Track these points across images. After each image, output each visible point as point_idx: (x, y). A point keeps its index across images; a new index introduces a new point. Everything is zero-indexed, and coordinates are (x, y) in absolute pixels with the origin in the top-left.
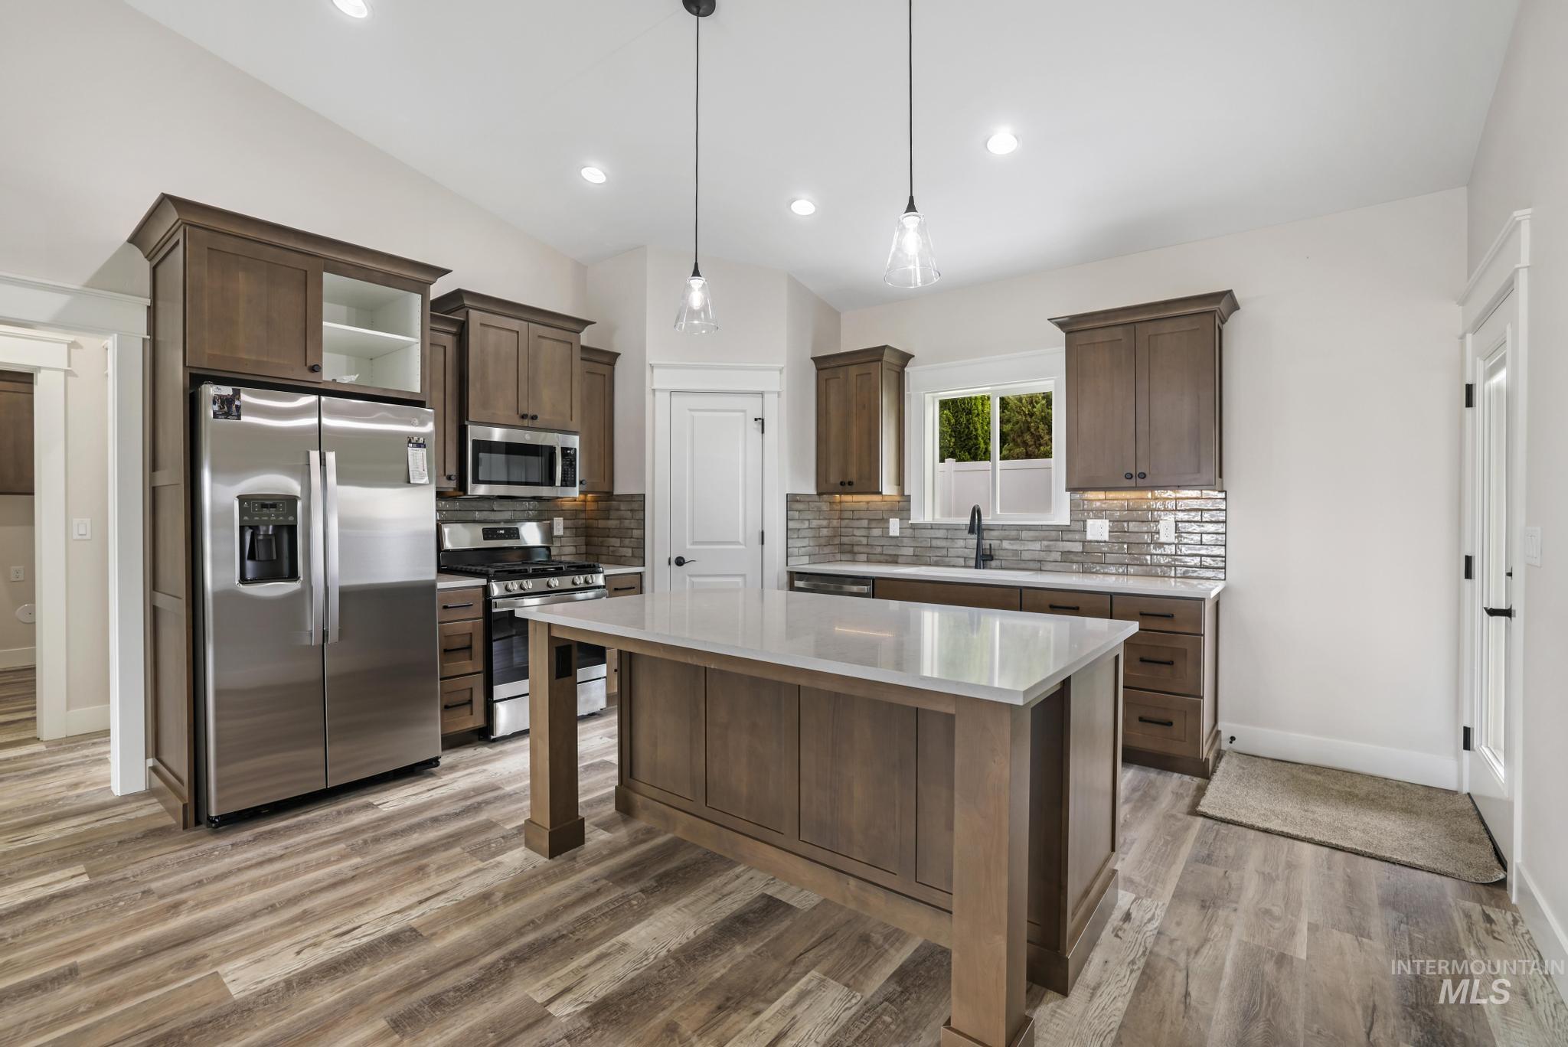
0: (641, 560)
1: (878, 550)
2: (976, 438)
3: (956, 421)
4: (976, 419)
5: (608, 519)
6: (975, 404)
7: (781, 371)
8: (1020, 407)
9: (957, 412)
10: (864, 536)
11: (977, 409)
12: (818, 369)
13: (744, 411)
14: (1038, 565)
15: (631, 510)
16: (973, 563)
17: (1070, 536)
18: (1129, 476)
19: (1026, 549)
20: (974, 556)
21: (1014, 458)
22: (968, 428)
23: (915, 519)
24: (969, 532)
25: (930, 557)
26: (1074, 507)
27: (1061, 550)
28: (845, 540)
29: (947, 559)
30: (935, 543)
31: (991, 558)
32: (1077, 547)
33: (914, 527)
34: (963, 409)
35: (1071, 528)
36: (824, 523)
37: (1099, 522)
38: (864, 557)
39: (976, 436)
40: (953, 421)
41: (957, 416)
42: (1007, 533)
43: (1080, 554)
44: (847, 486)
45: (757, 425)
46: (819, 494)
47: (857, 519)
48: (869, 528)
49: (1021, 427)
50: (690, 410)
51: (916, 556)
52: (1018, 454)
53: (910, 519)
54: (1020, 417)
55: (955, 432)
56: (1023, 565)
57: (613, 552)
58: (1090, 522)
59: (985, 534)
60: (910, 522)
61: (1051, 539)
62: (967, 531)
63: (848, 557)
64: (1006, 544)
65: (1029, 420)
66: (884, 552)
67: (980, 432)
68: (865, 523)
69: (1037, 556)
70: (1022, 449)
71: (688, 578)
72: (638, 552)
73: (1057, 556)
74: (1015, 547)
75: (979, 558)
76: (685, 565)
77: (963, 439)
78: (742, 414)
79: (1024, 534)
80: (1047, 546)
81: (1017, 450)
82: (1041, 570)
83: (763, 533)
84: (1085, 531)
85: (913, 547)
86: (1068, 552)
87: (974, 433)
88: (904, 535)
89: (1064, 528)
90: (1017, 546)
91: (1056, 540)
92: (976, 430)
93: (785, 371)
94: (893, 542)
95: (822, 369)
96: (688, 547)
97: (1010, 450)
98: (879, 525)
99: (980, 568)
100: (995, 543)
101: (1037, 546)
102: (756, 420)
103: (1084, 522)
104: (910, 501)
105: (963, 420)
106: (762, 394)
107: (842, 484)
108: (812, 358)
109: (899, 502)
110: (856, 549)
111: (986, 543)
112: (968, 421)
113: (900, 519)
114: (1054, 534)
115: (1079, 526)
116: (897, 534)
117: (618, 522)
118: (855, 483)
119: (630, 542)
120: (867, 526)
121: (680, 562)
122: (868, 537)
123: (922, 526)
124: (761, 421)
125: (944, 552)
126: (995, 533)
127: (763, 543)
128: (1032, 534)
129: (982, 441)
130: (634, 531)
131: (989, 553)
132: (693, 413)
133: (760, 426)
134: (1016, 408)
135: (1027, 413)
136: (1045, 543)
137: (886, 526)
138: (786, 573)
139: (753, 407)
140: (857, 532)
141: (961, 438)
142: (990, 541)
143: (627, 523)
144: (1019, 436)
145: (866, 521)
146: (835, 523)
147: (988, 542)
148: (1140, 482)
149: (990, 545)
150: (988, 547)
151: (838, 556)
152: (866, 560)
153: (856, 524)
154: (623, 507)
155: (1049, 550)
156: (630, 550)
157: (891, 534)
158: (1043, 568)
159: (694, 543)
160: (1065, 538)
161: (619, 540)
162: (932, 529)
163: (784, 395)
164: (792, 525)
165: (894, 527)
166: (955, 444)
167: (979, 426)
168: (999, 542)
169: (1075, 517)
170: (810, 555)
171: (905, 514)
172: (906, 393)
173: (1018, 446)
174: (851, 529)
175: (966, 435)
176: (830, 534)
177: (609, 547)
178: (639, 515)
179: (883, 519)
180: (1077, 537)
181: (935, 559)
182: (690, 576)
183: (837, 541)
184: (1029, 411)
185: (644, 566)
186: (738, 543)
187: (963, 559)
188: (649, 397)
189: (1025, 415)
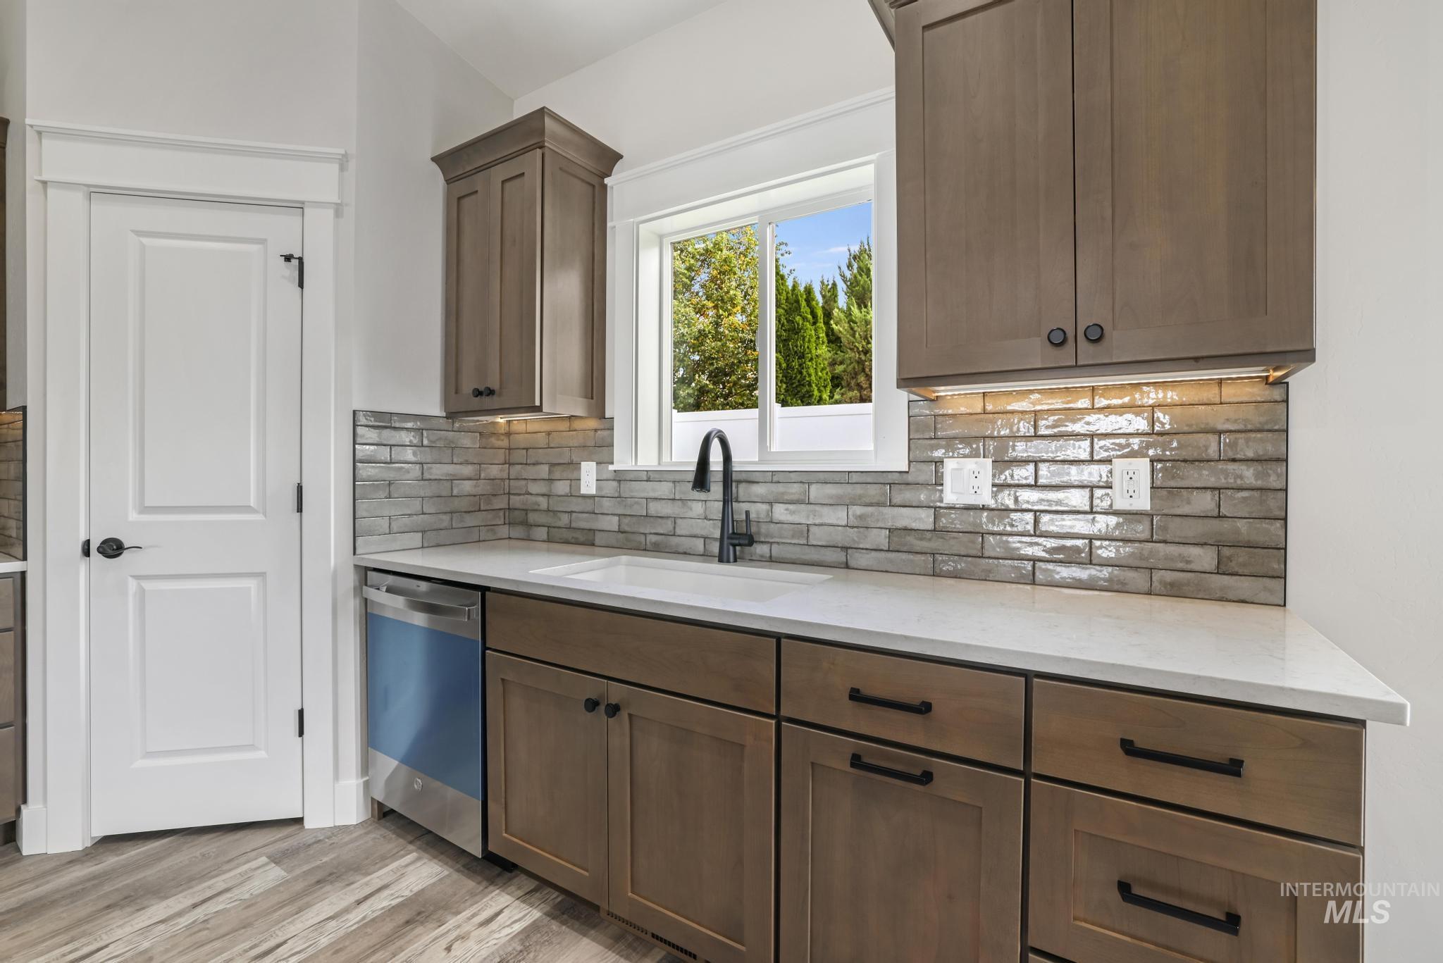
0: (20, 546)
1: (565, 519)
2: (810, 385)
3: (788, 365)
4: (810, 364)
6: (808, 347)
7: (343, 162)
8: (853, 343)
9: (788, 356)
10: (543, 495)
11: (811, 352)
12: (449, 181)
13: (262, 242)
14: (839, 556)
16: (715, 547)
17: (907, 495)
18: (1058, 340)
19: (817, 522)
20: (717, 534)
21: (846, 402)
22: (801, 373)
23: (622, 461)
24: (694, 487)
25: (645, 534)
26: (917, 431)
27: (889, 525)
28: (516, 501)
29: (674, 540)
30: (655, 508)
31: (750, 540)
32: (924, 519)
33: (620, 477)
34: (796, 352)
35: (910, 478)
36: (467, 470)
37: (971, 464)
38: (542, 533)
39: (810, 382)
40: (784, 365)
41: (788, 361)
42: (780, 488)
43: (928, 535)
44: (485, 397)
45: (289, 271)
46: (451, 415)
47: (534, 464)
48: (551, 480)
49: (854, 368)
50: (139, 233)
51: (622, 532)
52: (851, 398)
53: (612, 463)
54: (853, 354)
55: (786, 377)
56: (813, 555)
58: (950, 465)
59: (742, 491)
60: (611, 468)
61: (867, 501)
62: (691, 485)
63: (518, 531)
64: (780, 512)
65: (863, 358)
66: (574, 525)
67: (813, 378)
68: (544, 471)
69: (840, 537)
70: (855, 393)
71: (132, 585)
72: (11, 529)
73: (881, 538)
74: (796, 519)
75: (726, 541)
76: (126, 554)
77: (794, 386)
78: (260, 246)
79: (815, 492)
80: (861, 517)
81: (850, 394)
82: (847, 566)
83: (300, 488)
84: (939, 482)
85: (619, 515)
86: (905, 529)
87: (807, 379)
88: (603, 493)
89: (896, 478)
90: (800, 515)
91: (878, 504)
92: (810, 375)
93: (352, 165)
94: (588, 506)
96: (130, 516)
97: (842, 394)
98: (565, 475)
99: (728, 562)
100: (758, 510)
101: (838, 516)
102: (288, 258)
103: (939, 462)
104: (612, 429)
105: (795, 364)
106: (299, 207)
107: (483, 393)
108: (433, 159)
109: (596, 430)
110: (532, 517)
111: (740, 509)
112: (800, 365)
113: (598, 463)
114: (873, 491)
115: (927, 473)
116: (593, 491)
118: (496, 391)
120: (546, 476)
121: (113, 548)
122: (549, 496)
123: (631, 476)
124: (296, 262)
125: (667, 527)
126: (759, 490)
127: (301, 509)
128: (831, 490)
129: (816, 388)
130: (16, 484)
131: (744, 530)
132: (146, 240)
133: (296, 273)
134: (849, 343)
135: (861, 349)
136: (858, 510)
137: (574, 476)
138: (352, 569)
139: (279, 233)
140: (535, 488)
141: (792, 384)
142: (751, 505)
144: (853, 378)
145: (546, 468)
146: (494, 471)
147: (745, 506)
148: (1087, 352)
149: (747, 513)
150: (744, 517)
151: (504, 531)
152: (545, 537)
153: (531, 472)
155: (862, 525)
156: (15, 523)
157: (584, 491)
158: (852, 563)
159: (145, 510)
160: (897, 500)
162: (648, 480)
163: (349, 212)
164: (366, 471)
165: (589, 477)
166: (787, 390)
167: (812, 371)
168: (765, 507)
169: (917, 454)
170: (423, 532)
171: (604, 453)
172: (609, 224)
173: (851, 389)
174: (523, 482)
175: (799, 381)
176: (479, 491)
178: (21, 452)
179: (571, 463)
180: (922, 497)
181: (654, 538)
182: (139, 579)
183: (500, 503)
184: (863, 347)
185: (26, 559)
186: (247, 509)
187: (702, 540)
189: (859, 353)
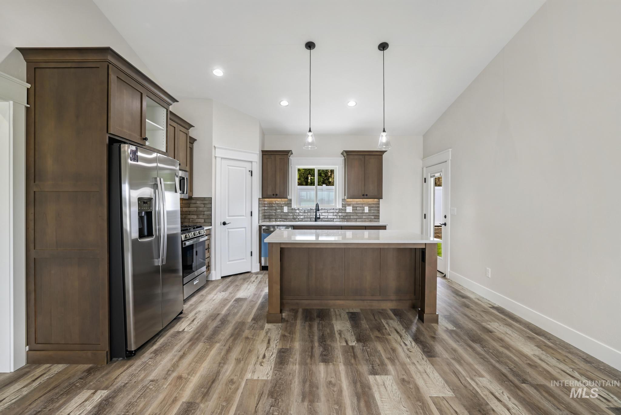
0: (210, 223)
1: (279, 217)
5: (189, 207)
7: (257, 155)
9: (301, 172)
10: (274, 212)
13: (245, 168)
15: (204, 204)
16: (314, 220)
17: (342, 211)
18: (363, 195)
23: (293, 207)
25: (298, 218)
26: (344, 203)
27: (339, 215)
28: (266, 214)
30: (301, 214)
31: (319, 218)
32: (344, 214)
33: (291, 209)
35: (342, 209)
36: (263, 208)
37: (350, 207)
38: (274, 220)
40: (301, 175)
42: (323, 211)
43: (344, 216)
44: (275, 196)
45: (250, 173)
46: (262, 198)
48: (276, 210)
51: (294, 218)
57: (192, 221)
58: (347, 207)
60: (291, 207)
66: (281, 218)
68: (274, 208)
69: (332, 217)
72: (209, 221)
75: (316, 219)
76: (226, 225)
79: (329, 211)
83: (252, 212)
84: (346, 210)
85: (292, 215)
86: (341, 216)
88: (289, 212)
89: (340, 209)
90: (326, 214)
91: (338, 213)
94: (285, 214)
95: (264, 155)
96: (227, 218)
98: (280, 209)
102: (249, 171)
104: (292, 201)
106: (251, 162)
107: (273, 195)
108: (261, 151)
109: (287, 201)
110: (271, 217)
113: (288, 207)
114: (337, 211)
115: (344, 208)
116: (287, 211)
117: (196, 208)
118: (278, 195)
119: (203, 216)
121: (225, 223)
122: (276, 212)
123: (296, 209)
124: (251, 172)
127: (251, 216)
128: (331, 211)
130: (205, 212)
132: (229, 167)
133: (251, 174)
134: (323, 172)
136: (335, 213)
137: (282, 209)
138: (258, 226)
139: (248, 166)
140: (272, 211)
143: (201, 209)
148: (366, 197)
150: (319, 215)
154: (198, 202)
155: (336, 215)
156: (203, 220)
157: (284, 212)
158: (334, 221)
159: (229, 216)
160: (340, 212)
161: (196, 216)
163: (258, 163)
165: (286, 209)
168: (321, 213)
169: (343, 206)
171: (289, 205)
177: (189, 219)
178: (208, 206)
179: (283, 207)
180: (344, 212)
182: (227, 229)
185: (211, 226)
186: (243, 216)
188: (213, 159)
